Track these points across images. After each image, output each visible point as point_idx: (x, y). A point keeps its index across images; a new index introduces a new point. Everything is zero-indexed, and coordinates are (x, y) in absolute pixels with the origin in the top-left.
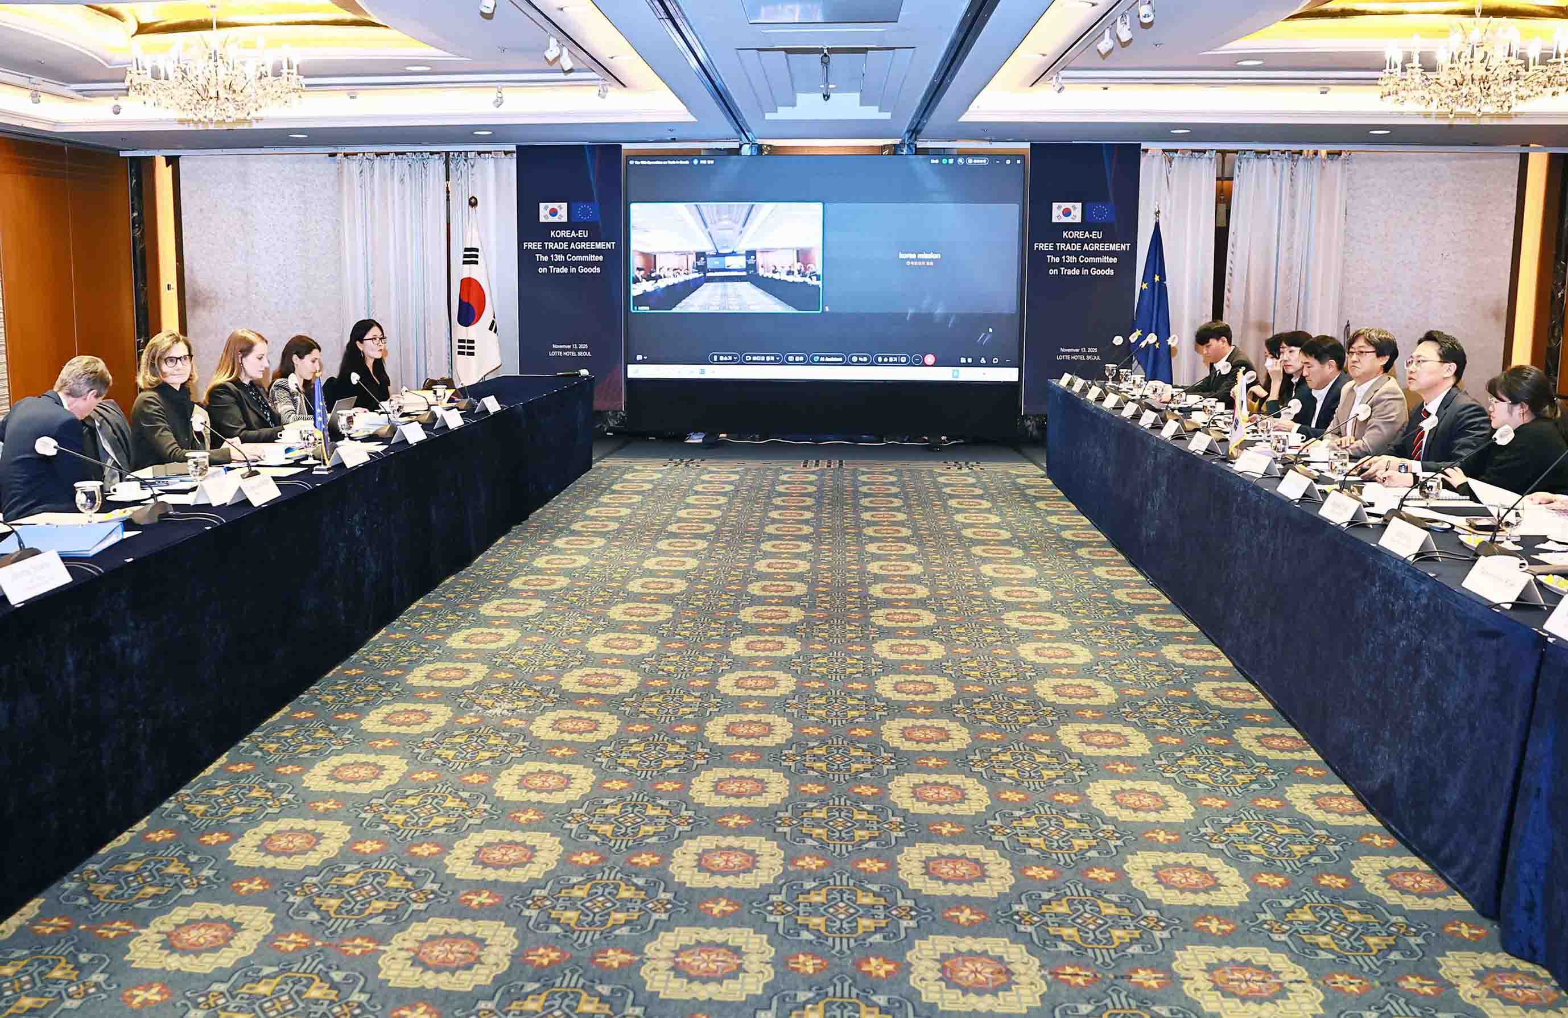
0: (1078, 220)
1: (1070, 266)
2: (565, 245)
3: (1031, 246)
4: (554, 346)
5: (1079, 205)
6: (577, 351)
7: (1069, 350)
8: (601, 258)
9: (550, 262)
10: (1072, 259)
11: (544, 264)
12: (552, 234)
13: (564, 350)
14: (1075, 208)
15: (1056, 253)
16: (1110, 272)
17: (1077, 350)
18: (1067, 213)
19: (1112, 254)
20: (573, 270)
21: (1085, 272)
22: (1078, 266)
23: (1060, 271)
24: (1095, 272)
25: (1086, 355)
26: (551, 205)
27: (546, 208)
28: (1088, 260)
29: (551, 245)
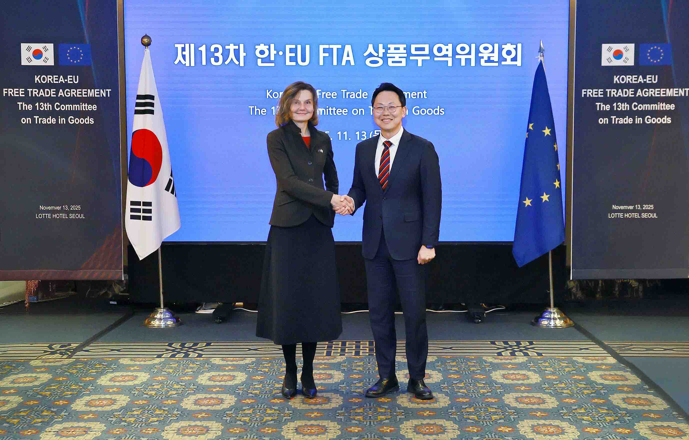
0: (631, 63)
1: (622, 114)
2: (52, 92)
3: (578, 93)
4: (42, 208)
5: (632, 46)
6: (68, 213)
7: (622, 208)
8: (95, 107)
9: (34, 112)
10: (623, 107)
11: (27, 114)
12: (37, 79)
13: (53, 212)
14: (627, 50)
15: (606, 100)
16: (667, 120)
17: (631, 207)
18: (618, 55)
19: (668, 100)
20: (62, 120)
21: (639, 120)
22: (631, 113)
23: (610, 120)
24: (649, 120)
25: (640, 212)
26: (35, 46)
27: (29, 49)
28: (642, 107)
29: (35, 92)
